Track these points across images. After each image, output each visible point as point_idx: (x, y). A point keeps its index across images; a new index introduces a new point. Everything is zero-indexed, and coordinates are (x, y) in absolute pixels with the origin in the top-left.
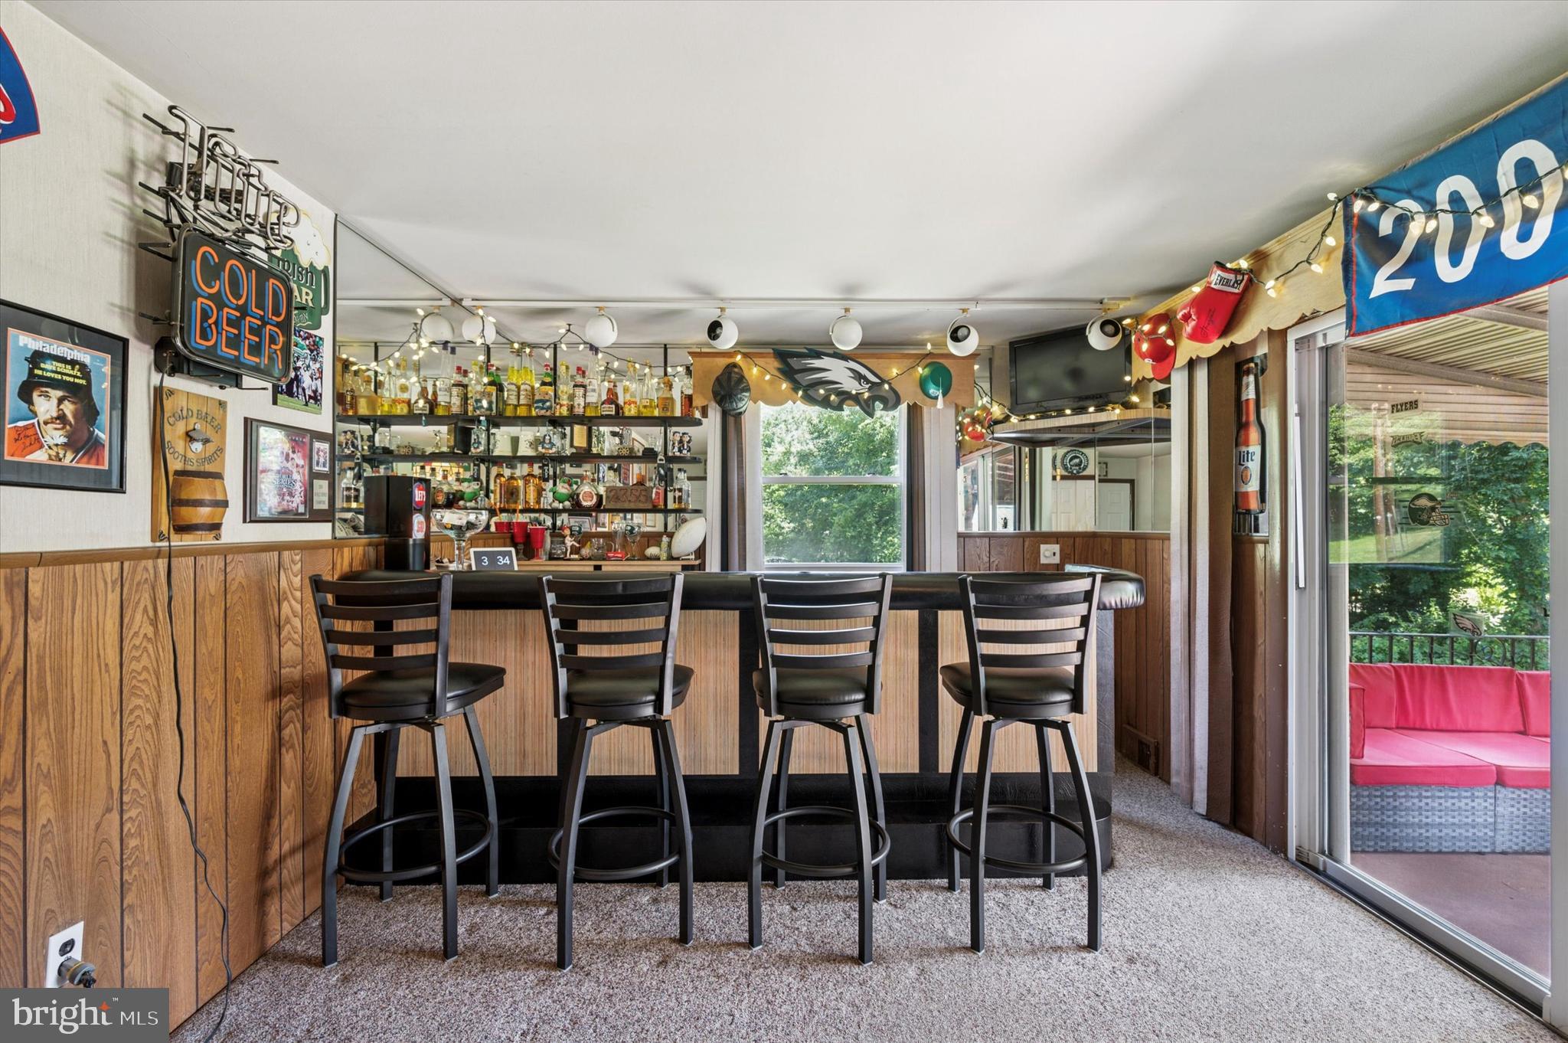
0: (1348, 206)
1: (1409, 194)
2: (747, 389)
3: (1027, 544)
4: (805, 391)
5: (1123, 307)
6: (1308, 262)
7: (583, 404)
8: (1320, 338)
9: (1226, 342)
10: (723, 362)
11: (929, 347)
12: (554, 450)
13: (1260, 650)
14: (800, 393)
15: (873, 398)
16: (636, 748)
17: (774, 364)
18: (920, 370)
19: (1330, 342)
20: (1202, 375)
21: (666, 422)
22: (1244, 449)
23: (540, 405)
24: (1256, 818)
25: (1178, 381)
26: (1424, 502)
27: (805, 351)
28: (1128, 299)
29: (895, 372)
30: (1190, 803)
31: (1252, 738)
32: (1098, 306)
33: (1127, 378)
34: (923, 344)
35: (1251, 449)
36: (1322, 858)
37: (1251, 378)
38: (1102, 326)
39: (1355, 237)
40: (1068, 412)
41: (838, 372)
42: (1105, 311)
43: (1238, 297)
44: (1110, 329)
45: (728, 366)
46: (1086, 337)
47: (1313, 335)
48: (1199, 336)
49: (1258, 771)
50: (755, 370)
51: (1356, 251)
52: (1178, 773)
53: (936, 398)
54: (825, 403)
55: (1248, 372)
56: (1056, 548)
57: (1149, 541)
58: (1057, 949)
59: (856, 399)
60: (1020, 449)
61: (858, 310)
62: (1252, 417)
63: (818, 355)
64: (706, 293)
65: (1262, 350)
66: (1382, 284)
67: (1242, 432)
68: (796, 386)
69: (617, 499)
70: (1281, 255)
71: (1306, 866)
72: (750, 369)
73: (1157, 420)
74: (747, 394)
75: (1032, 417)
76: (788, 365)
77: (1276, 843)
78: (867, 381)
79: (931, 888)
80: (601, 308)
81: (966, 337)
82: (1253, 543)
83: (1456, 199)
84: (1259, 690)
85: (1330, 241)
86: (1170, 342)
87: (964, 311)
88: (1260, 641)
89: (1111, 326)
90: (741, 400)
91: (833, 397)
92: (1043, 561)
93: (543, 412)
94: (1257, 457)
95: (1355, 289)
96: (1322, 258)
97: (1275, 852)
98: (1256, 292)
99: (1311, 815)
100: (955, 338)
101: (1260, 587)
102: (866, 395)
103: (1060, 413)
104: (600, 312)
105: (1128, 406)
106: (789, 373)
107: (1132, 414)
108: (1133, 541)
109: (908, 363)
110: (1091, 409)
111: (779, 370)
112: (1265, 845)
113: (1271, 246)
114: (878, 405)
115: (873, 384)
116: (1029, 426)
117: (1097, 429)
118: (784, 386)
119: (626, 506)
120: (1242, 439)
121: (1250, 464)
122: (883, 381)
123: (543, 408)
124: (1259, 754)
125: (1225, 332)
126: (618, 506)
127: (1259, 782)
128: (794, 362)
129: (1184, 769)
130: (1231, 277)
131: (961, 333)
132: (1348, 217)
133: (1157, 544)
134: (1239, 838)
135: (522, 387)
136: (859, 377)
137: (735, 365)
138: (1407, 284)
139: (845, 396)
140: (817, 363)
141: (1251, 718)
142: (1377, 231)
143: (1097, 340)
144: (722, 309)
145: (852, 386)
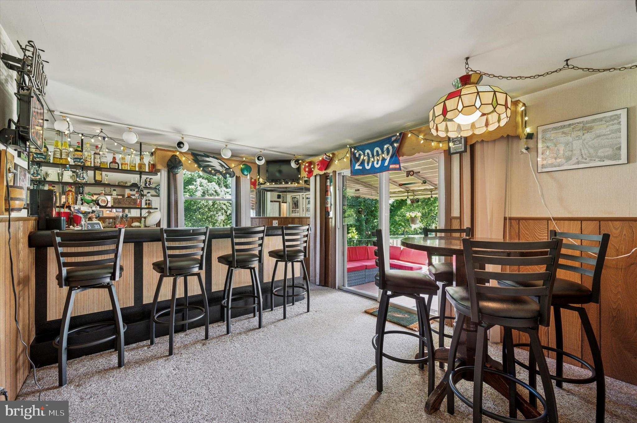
0: (351, 149)
1: (361, 150)
2: (182, 165)
3: (269, 220)
4: (203, 168)
5: (299, 157)
6: (344, 158)
7: (99, 162)
8: (342, 173)
9: (326, 172)
10: (171, 154)
11: (244, 159)
12: (85, 181)
13: (330, 243)
14: (201, 169)
15: (226, 173)
16: (167, 290)
17: (191, 157)
18: (241, 166)
19: (344, 175)
20: (318, 178)
21: (141, 173)
22: (327, 197)
23: (78, 160)
24: (329, 283)
25: (312, 179)
26: (360, 210)
27: (203, 154)
28: (301, 156)
29: (233, 165)
30: (315, 283)
31: (329, 264)
32: (294, 156)
33: (299, 176)
34: (242, 157)
35: (329, 197)
36: (342, 287)
37: (329, 180)
38: (295, 161)
39: (352, 156)
40: (283, 183)
41: (215, 163)
42: (295, 158)
43: (328, 162)
44: (297, 163)
45: (173, 156)
46: (291, 164)
47: (341, 173)
48: (320, 169)
49: (330, 271)
50: (184, 159)
51: (353, 159)
52: (312, 277)
53: (247, 175)
54: (210, 173)
55: (328, 179)
56: (277, 221)
57: (303, 219)
58: (301, 314)
59: (221, 173)
60: (264, 192)
61: (230, 146)
62: (329, 189)
63: (208, 157)
64: (178, 131)
65: (331, 174)
66: (357, 167)
67: (327, 193)
68: (200, 166)
69: (119, 203)
70: (337, 155)
71: (340, 289)
72: (181, 158)
73: (305, 187)
74: (182, 167)
75: (273, 184)
76: (197, 158)
77: (334, 287)
78: (225, 167)
79: (267, 312)
80: (130, 129)
81: (262, 160)
82: (329, 219)
83: (368, 154)
84: (330, 252)
85: (348, 155)
86: (313, 169)
87: (261, 152)
88: (330, 241)
89: (297, 161)
90: (180, 169)
91: (213, 171)
92: (274, 225)
93: (79, 164)
94: (330, 199)
95: (352, 166)
96: (346, 158)
97: (334, 288)
98: (332, 162)
99: (340, 279)
100: (258, 159)
101: (330, 229)
102: (224, 172)
103: (281, 183)
104: (130, 130)
105: (298, 183)
106: (196, 161)
107: (299, 185)
108: (298, 219)
109: (237, 163)
110: (290, 183)
111: (193, 160)
112: (331, 288)
113: (336, 152)
114: (228, 176)
115: (227, 169)
116: (272, 186)
117: (287, 188)
118: (196, 166)
119: (124, 206)
120: (327, 194)
121: (328, 200)
122: (230, 168)
123: (79, 162)
124: (330, 267)
125: (325, 169)
126: (120, 206)
127: (330, 273)
128: (199, 158)
129: (313, 275)
130: (328, 157)
131: (260, 158)
132: (351, 151)
133: (305, 219)
134: (326, 288)
135: (64, 151)
136: (222, 166)
137: (176, 156)
138: (361, 168)
139: (217, 171)
140: (207, 159)
141: (328, 259)
142: (356, 156)
143: (293, 165)
144: (183, 138)
145: (219, 168)
